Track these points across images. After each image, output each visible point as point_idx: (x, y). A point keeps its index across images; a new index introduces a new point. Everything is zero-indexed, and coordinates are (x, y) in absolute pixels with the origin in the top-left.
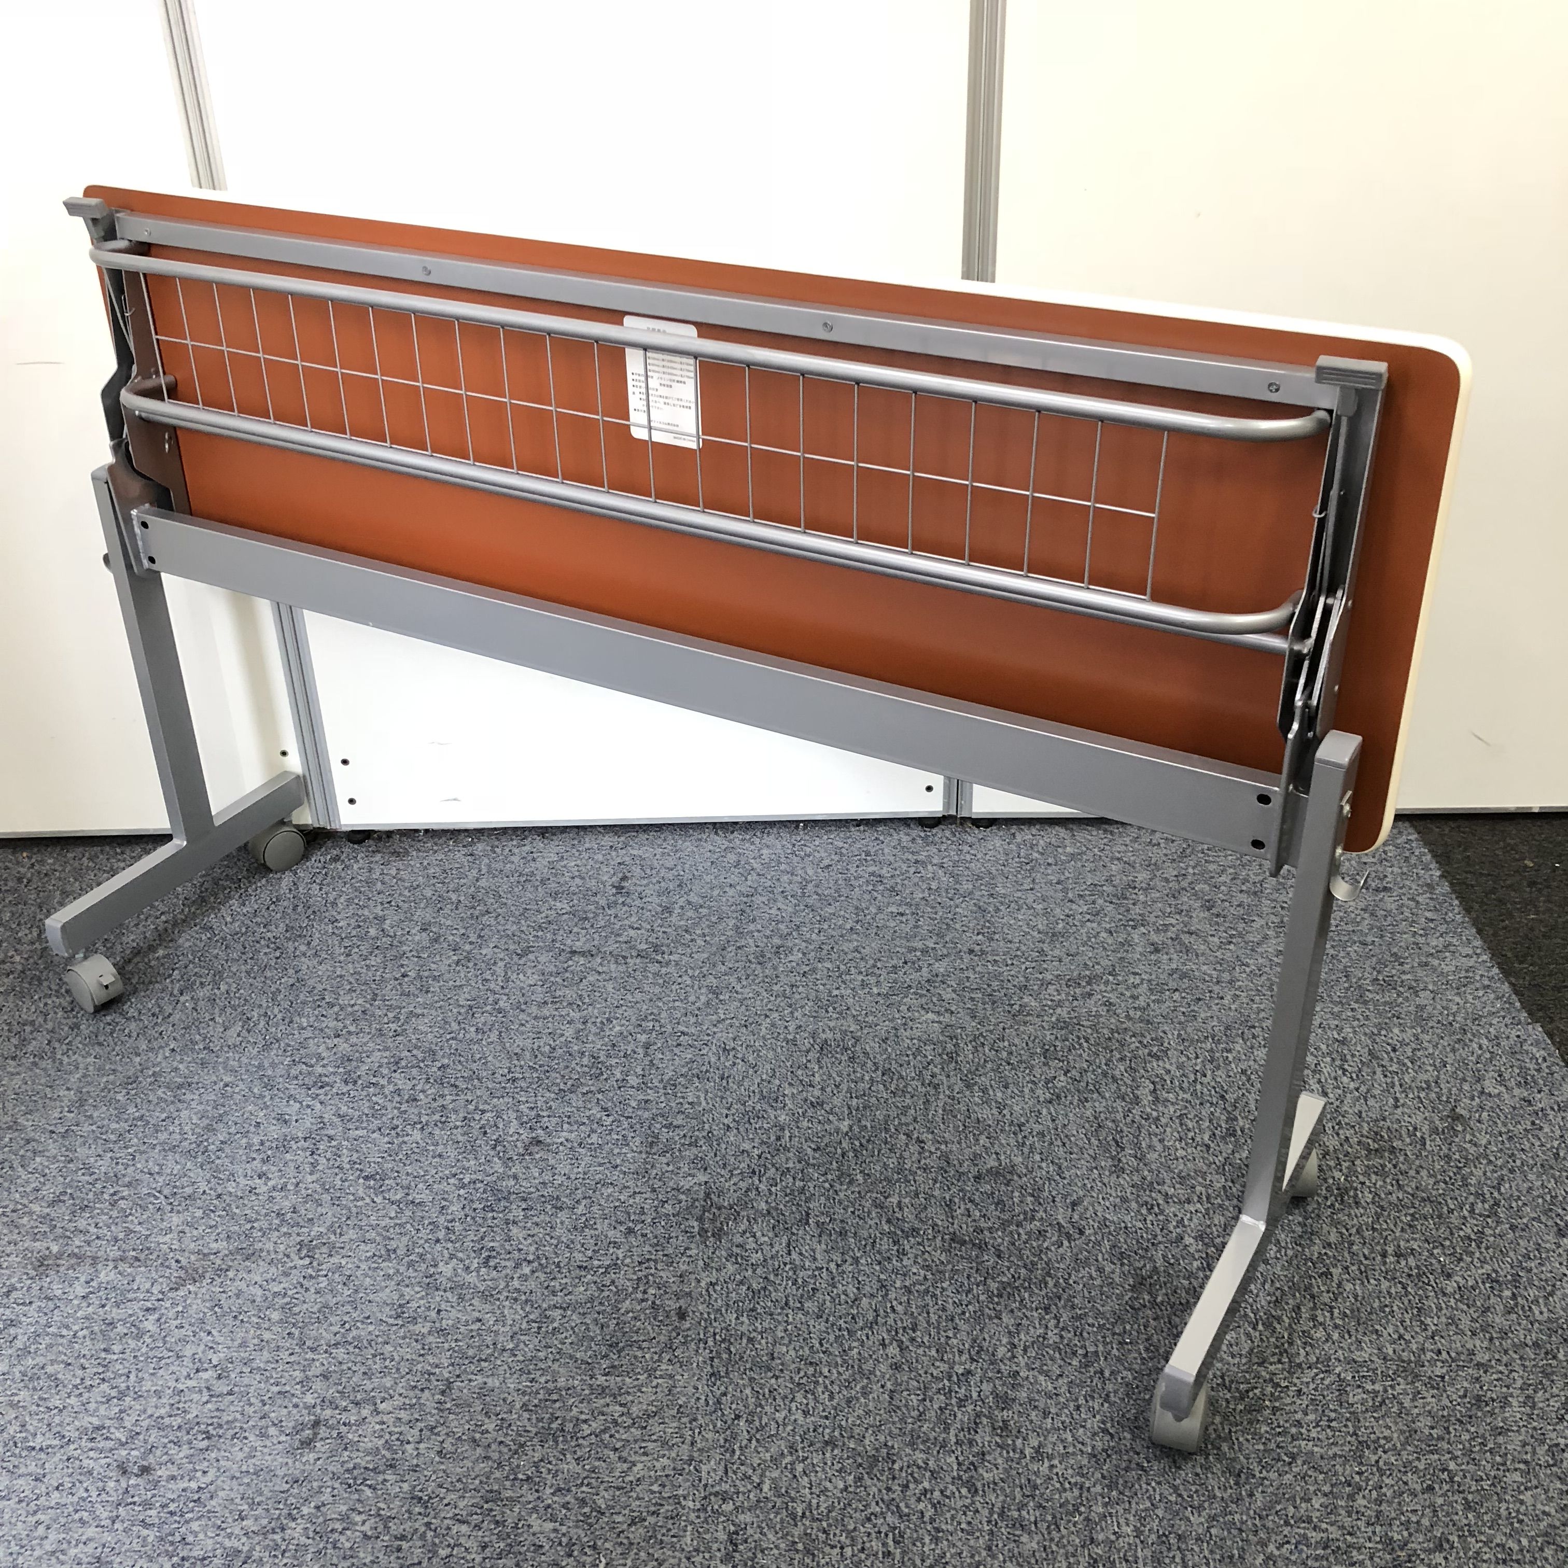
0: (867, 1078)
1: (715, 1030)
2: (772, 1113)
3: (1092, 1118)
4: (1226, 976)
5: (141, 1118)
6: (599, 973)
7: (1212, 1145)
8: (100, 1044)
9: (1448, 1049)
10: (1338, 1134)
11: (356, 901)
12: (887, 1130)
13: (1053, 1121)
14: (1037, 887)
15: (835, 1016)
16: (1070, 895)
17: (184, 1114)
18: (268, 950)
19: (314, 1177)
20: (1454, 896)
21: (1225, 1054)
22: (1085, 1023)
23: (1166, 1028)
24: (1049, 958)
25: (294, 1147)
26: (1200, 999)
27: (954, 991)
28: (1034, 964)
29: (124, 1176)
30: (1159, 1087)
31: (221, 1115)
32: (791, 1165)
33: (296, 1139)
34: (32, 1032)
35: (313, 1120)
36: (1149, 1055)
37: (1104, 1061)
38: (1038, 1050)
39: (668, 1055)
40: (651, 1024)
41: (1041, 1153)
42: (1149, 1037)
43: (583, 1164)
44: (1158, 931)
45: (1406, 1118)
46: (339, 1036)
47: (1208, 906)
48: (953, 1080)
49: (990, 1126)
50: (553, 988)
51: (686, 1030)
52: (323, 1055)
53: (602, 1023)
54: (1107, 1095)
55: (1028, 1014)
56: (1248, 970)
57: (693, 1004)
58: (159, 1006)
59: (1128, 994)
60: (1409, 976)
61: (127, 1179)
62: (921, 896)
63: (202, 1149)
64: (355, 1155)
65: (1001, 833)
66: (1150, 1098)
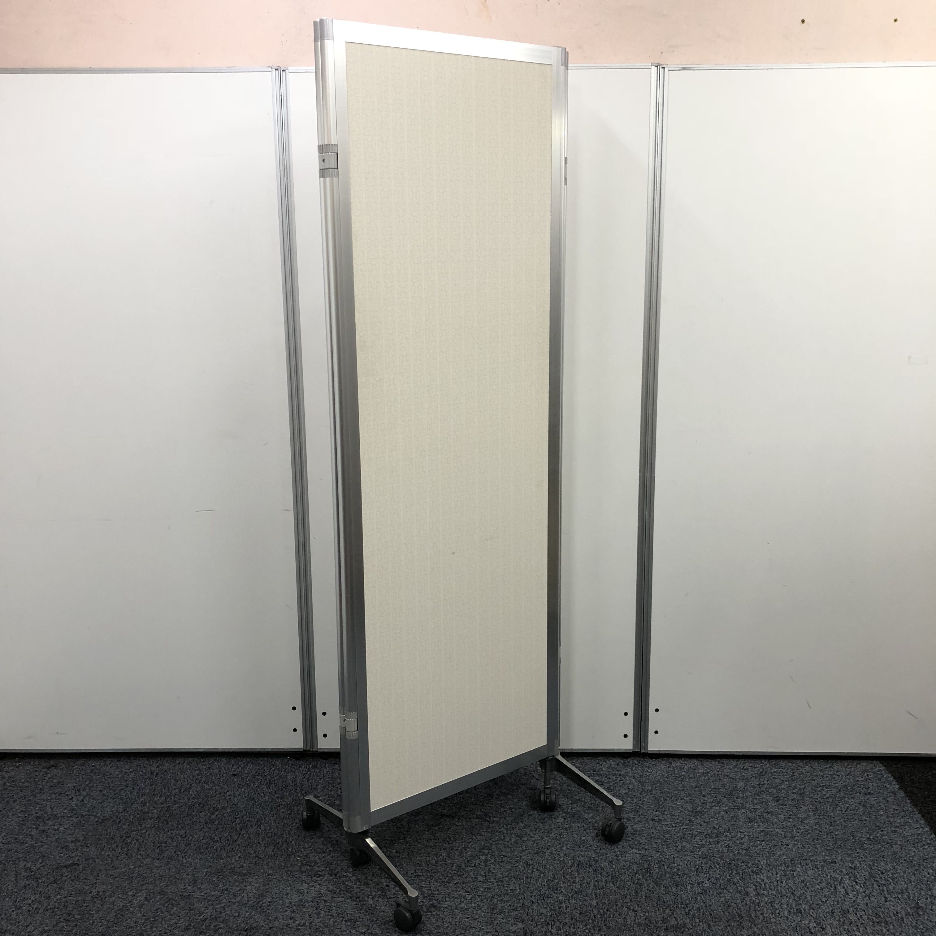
0: (604, 880)
1: (521, 855)
2: (555, 896)
3: (724, 902)
4: (789, 834)
5: (227, 890)
6: (457, 826)
7: (789, 917)
8: (202, 853)
9: (911, 874)
10: (856, 914)
11: (327, 787)
12: (617, 905)
13: (704, 903)
14: (686, 789)
15: (584, 849)
16: (703, 793)
17: (249, 888)
18: (284, 810)
19: (320, 920)
20: (907, 798)
21: (792, 872)
22: (716, 856)
23: (759, 859)
24: (695, 823)
25: (307, 905)
26: (776, 845)
27: (646, 839)
28: (687, 827)
29: (219, 917)
30: (758, 888)
31: (268, 889)
32: (567, 921)
33: (308, 902)
34: (165, 847)
35: (316, 893)
36: (752, 872)
37: (728, 875)
38: (693, 868)
39: (497, 866)
40: (487, 851)
41: (699, 918)
42: (750, 864)
43: (458, 918)
44: (751, 812)
45: (892, 907)
46: (324, 852)
47: (777, 800)
48: (649, 881)
49: (671, 904)
50: (434, 832)
51: (506, 854)
52: (319, 861)
53: (461, 849)
54: (731, 891)
55: (686, 851)
56: (800, 831)
57: (508, 842)
58: (230, 836)
59: (738, 842)
60: (886, 837)
61: (221, 919)
62: (624, 792)
63: (259, 905)
64: (339, 910)
65: (664, 762)
66: (754, 893)
